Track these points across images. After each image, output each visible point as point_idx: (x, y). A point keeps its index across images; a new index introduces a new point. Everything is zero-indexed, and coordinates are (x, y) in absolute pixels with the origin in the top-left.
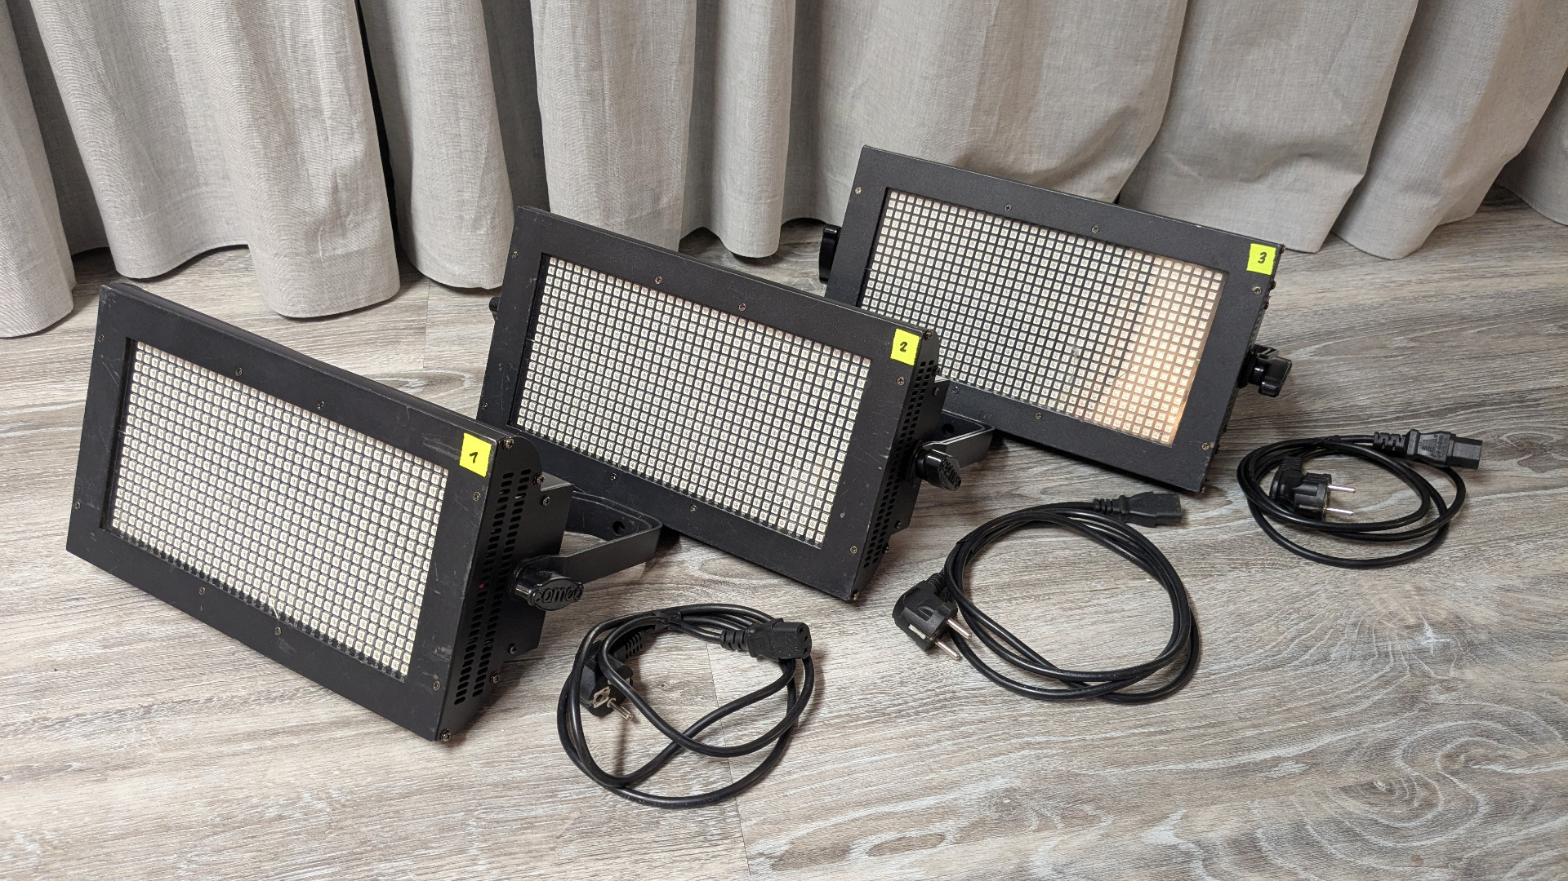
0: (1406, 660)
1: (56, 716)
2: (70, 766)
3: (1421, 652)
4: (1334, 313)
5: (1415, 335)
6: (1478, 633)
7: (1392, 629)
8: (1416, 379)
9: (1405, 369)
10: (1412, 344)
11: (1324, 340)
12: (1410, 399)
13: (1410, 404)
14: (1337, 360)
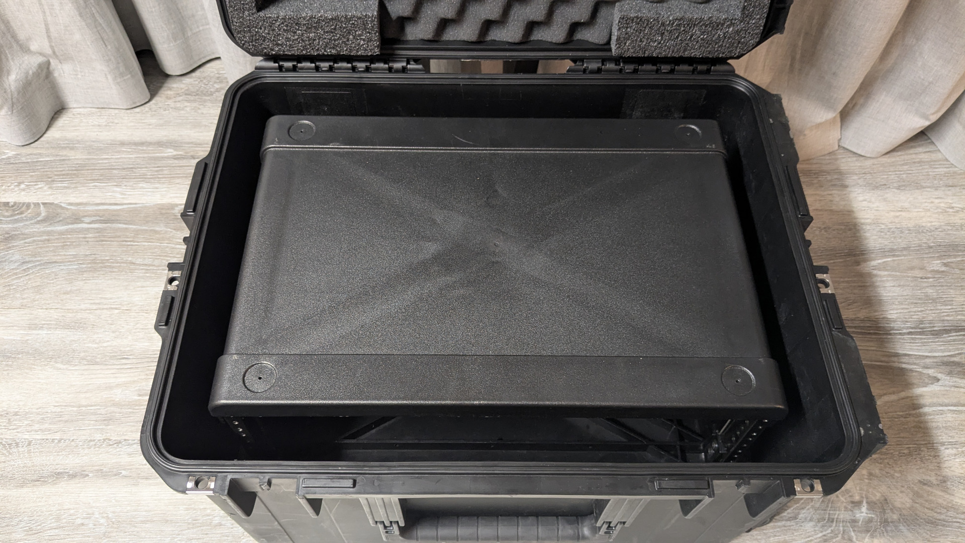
0: (843, 526)
1: (114, 439)
2: (121, 473)
3: (854, 521)
4: (902, 232)
5: (949, 260)
6: (894, 513)
7: (843, 502)
8: (934, 301)
9: (930, 291)
10: (943, 269)
11: (886, 256)
12: (924, 318)
13: (921, 322)
14: (890, 275)
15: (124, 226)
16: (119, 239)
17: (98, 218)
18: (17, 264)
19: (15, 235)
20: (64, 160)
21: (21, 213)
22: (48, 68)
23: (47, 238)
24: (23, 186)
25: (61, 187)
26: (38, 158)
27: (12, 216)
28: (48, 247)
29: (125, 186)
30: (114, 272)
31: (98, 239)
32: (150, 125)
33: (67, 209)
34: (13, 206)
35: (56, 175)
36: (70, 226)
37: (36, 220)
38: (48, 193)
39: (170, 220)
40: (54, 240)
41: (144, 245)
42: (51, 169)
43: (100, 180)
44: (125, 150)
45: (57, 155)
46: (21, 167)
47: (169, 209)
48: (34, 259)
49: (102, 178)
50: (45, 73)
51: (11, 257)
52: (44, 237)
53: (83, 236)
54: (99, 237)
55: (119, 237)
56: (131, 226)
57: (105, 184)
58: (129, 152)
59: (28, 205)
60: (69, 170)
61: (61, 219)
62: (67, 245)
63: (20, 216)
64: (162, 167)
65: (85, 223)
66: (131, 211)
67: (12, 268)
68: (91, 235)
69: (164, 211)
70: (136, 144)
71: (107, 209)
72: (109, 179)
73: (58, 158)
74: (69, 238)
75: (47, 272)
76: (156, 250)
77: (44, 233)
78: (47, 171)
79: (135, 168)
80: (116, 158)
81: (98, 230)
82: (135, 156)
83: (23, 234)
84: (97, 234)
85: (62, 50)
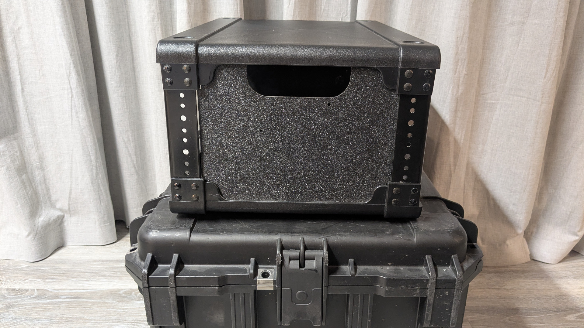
15: (86, 300)
16: (81, 307)
17: (70, 296)
18: (10, 320)
19: (14, 305)
20: (57, 269)
21: (22, 294)
22: (62, 220)
23: (34, 306)
24: (27, 281)
25: (51, 281)
26: (41, 268)
27: (15, 295)
28: (34, 311)
29: (91, 280)
30: (73, 324)
31: (67, 307)
32: (114, 253)
33: (51, 292)
34: (17, 291)
35: (49, 276)
36: (51, 300)
37: (30, 297)
38: (42, 284)
39: (116, 297)
40: (39, 307)
41: (96, 310)
42: (47, 273)
43: (77, 278)
44: (96, 264)
45: (53, 267)
46: (29, 272)
47: (116, 291)
48: (22, 317)
49: (78, 277)
50: (60, 222)
51: (8, 316)
52: (32, 306)
53: (58, 305)
54: (68, 306)
55: (81, 306)
56: (90, 300)
57: (79, 280)
58: (98, 265)
59: (27, 290)
60: (58, 273)
61: (46, 297)
62: (46, 310)
63: (20, 295)
64: (117, 271)
65: (61, 299)
66: (92, 293)
67: (6, 321)
68: (63, 305)
69: (113, 293)
70: (103, 261)
71: (77, 292)
72: (82, 278)
73: (53, 268)
74: (48, 306)
75: (28, 324)
76: (104, 312)
77: (33, 304)
78: (44, 274)
79: (100, 272)
80: (89, 268)
81: (68, 302)
82: (101, 266)
83: (19, 304)
84: (67, 305)
85: (74, 207)
